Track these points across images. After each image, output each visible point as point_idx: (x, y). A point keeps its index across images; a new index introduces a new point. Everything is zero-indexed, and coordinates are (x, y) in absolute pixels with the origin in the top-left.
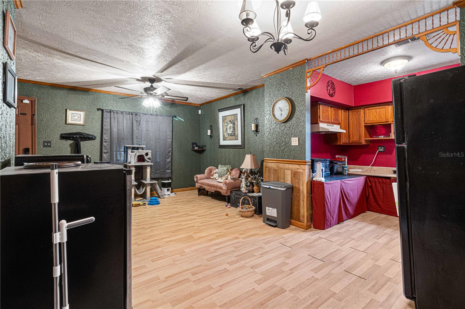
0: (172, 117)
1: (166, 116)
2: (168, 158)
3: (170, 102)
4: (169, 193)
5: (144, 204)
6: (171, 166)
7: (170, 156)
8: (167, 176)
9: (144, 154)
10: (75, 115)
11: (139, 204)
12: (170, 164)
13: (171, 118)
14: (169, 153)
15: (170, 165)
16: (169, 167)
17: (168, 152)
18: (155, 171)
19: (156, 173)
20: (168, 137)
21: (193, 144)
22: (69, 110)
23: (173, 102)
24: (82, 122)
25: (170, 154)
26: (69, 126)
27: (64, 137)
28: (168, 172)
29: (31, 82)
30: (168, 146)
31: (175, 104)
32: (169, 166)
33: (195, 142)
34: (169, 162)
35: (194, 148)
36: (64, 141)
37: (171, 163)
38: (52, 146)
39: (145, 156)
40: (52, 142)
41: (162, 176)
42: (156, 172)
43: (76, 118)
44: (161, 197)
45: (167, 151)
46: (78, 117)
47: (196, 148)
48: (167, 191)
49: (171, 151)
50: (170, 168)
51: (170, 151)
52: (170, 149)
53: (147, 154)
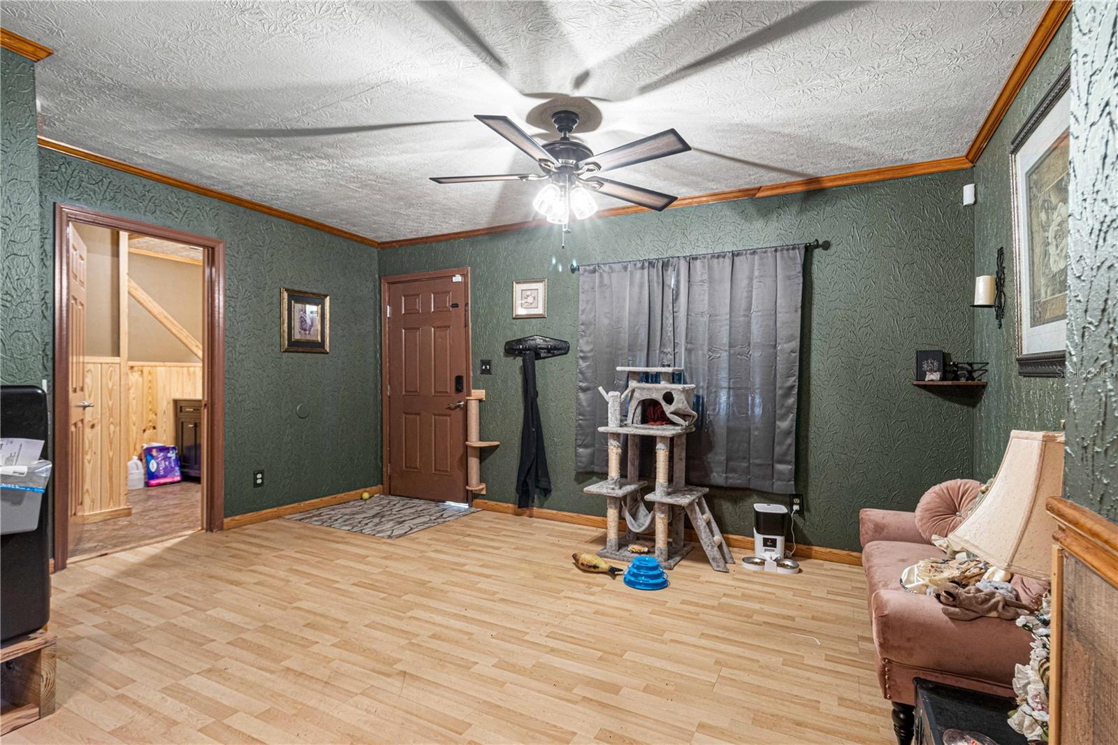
0: (803, 252)
1: (776, 251)
2: (784, 417)
3: (800, 188)
4: (771, 555)
5: (613, 572)
6: (793, 448)
7: (789, 411)
8: (779, 486)
9: (658, 396)
10: (529, 293)
11: (595, 567)
12: (790, 440)
13: (798, 256)
14: (787, 394)
15: (790, 445)
16: (785, 454)
17: (779, 392)
18: (728, 460)
19: (734, 470)
20: (782, 333)
21: (922, 356)
22: (518, 283)
23: (812, 187)
24: (540, 310)
25: (792, 400)
26: (518, 321)
27: (512, 349)
28: (781, 473)
29: (462, 235)
30: (781, 367)
31: (822, 191)
32: (784, 447)
33: (937, 348)
34: (788, 433)
35: (921, 375)
36: (510, 359)
37: (793, 435)
38: (492, 372)
39: (663, 403)
40: (493, 363)
41: (755, 484)
42: (731, 464)
43: (530, 300)
44: (714, 564)
45: (780, 388)
46: (534, 298)
47: (933, 377)
48: (765, 545)
49: (795, 391)
50: (791, 456)
51: (792, 387)
52: (793, 380)
53: (669, 398)
